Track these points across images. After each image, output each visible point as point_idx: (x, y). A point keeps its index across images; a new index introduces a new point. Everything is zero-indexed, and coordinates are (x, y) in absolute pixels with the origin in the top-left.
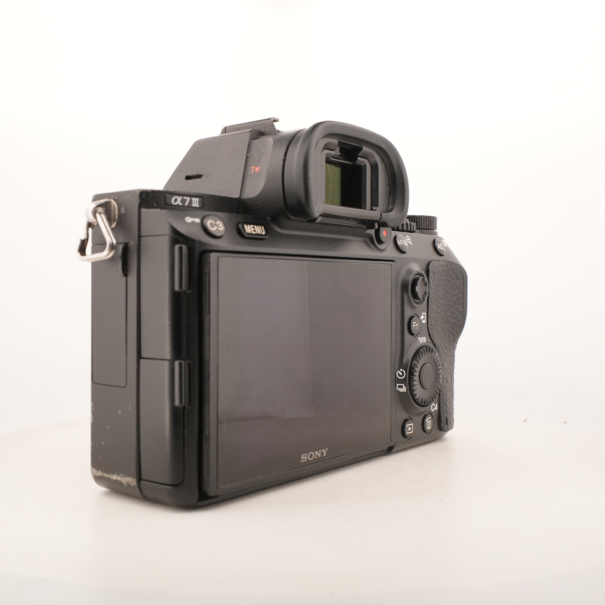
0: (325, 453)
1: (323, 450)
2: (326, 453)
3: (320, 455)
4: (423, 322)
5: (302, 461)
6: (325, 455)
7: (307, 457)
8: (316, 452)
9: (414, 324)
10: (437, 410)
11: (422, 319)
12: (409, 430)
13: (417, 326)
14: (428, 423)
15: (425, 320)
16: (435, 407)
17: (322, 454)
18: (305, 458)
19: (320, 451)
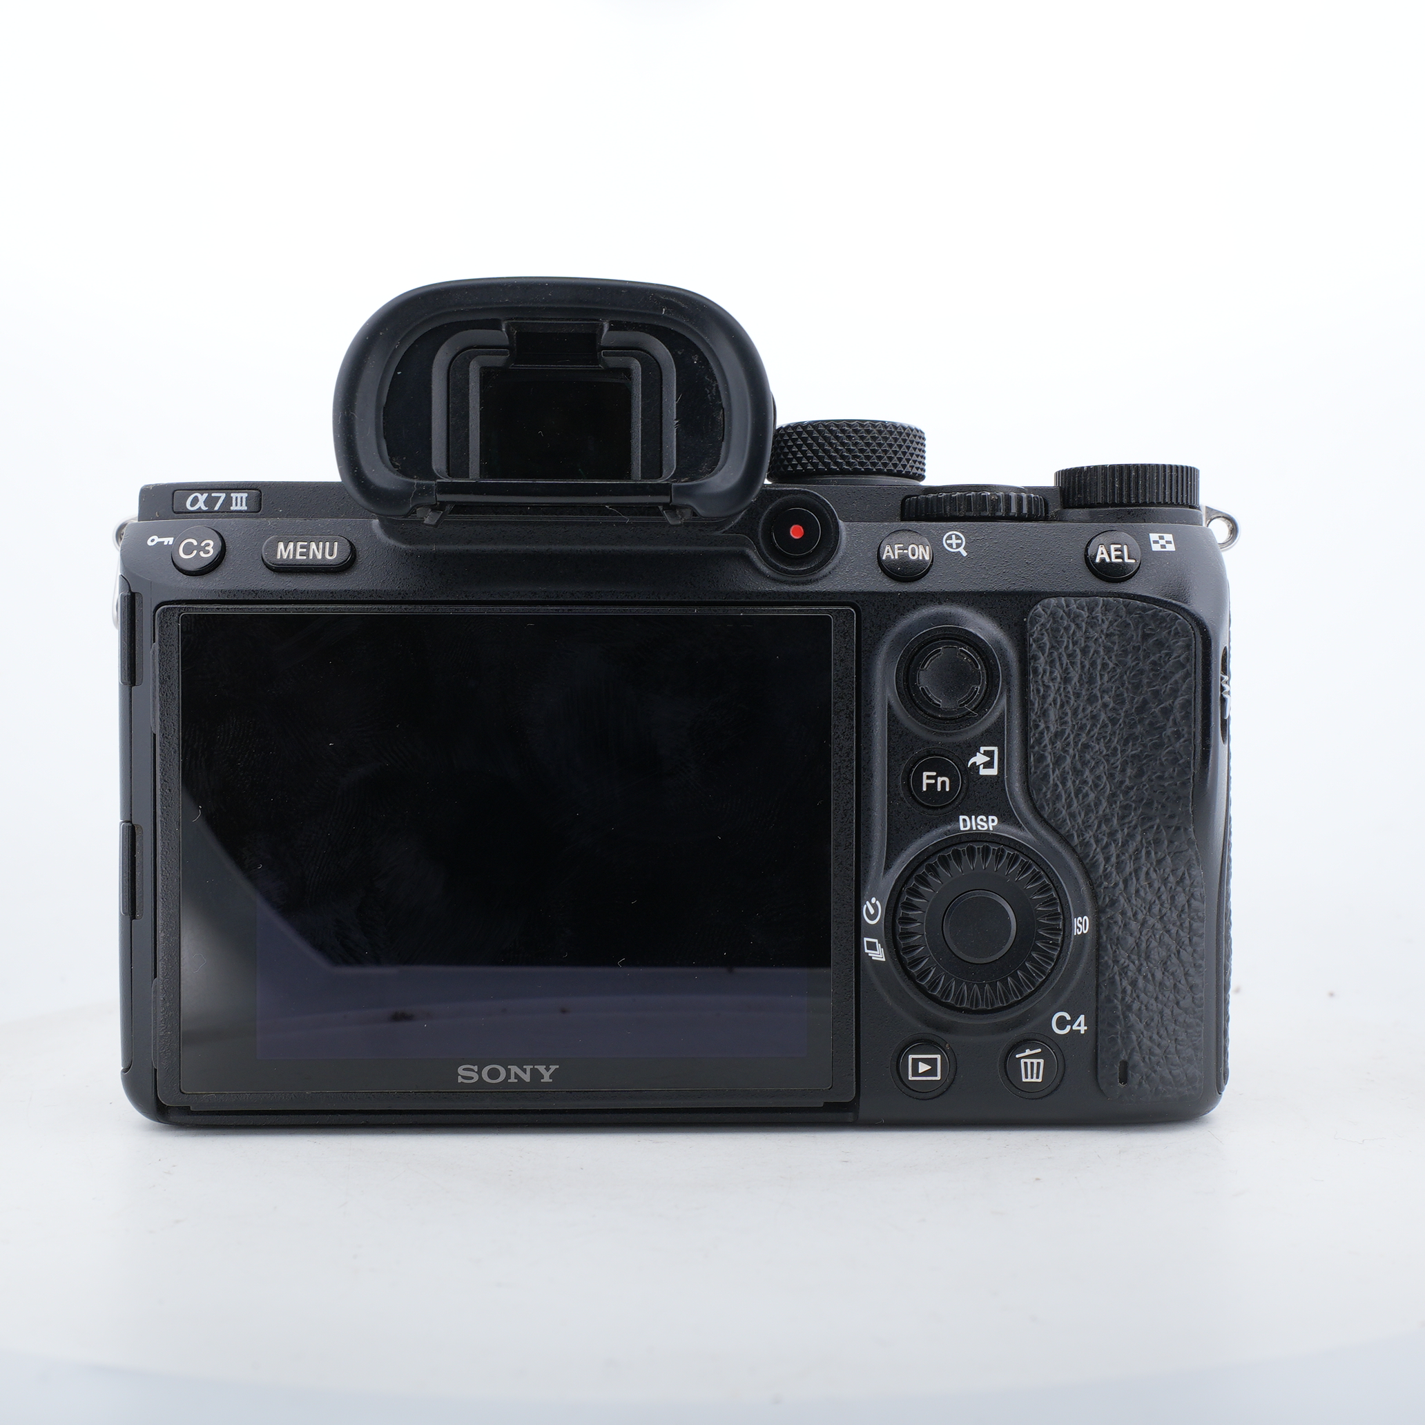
0: (546, 1074)
1: (542, 1068)
2: (552, 1077)
3: (527, 1078)
5: (460, 1080)
6: (547, 1080)
7: (479, 1073)
8: (514, 1069)
9: (929, 777)
10: (1082, 1032)
11: (977, 764)
12: (920, 1072)
13: (943, 783)
14: (1026, 1063)
15: (993, 768)
16: (1072, 1023)
17: (536, 1075)
18: (467, 1074)
19: (528, 1068)
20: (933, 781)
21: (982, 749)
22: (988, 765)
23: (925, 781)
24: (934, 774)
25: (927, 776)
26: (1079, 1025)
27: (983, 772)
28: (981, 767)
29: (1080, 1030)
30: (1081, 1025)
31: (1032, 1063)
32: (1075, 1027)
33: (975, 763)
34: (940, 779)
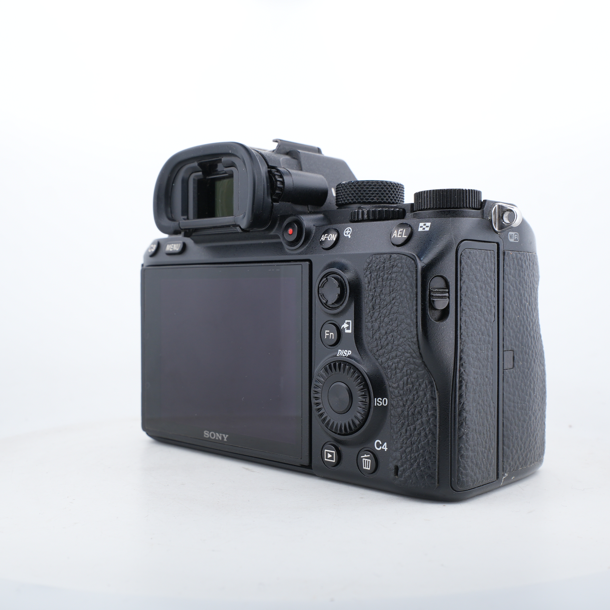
0: (225, 438)
1: (224, 435)
2: (227, 439)
3: (220, 438)
4: (346, 332)
5: (205, 436)
6: (225, 440)
7: (209, 434)
8: (217, 434)
9: (327, 333)
10: (386, 450)
11: (344, 328)
12: (328, 457)
13: (332, 335)
14: (364, 461)
15: (350, 330)
16: (382, 445)
17: (223, 438)
18: (207, 434)
19: (221, 434)
20: (328, 334)
21: (346, 321)
22: (348, 328)
23: (326, 334)
24: (329, 331)
25: (327, 332)
26: (384, 447)
27: (347, 331)
28: (346, 329)
29: (384, 449)
30: (385, 447)
31: (367, 461)
32: (383, 448)
33: (344, 327)
34: (331, 334)
